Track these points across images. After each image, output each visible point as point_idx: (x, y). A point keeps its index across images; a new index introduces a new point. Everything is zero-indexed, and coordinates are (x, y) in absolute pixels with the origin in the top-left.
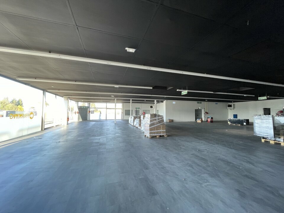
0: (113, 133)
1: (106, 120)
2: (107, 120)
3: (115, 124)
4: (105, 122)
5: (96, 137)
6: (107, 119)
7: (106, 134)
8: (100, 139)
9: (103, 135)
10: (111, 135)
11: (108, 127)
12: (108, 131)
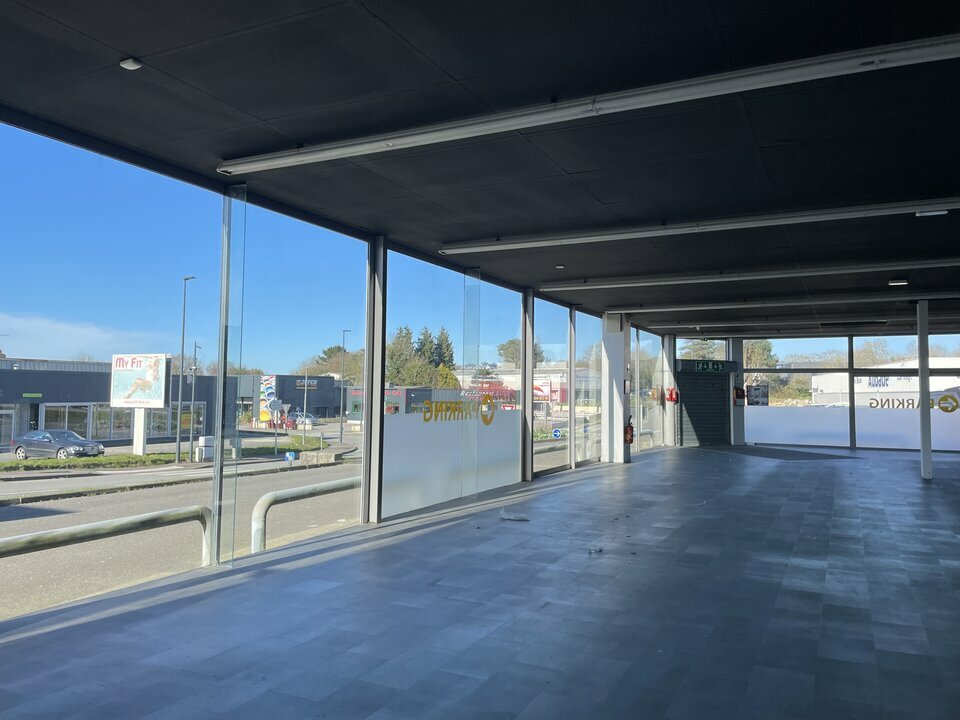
0: (919, 547)
1: (853, 447)
2: (859, 454)
3: (927, 481)
4: (847, 462)
5: (796, 555)
6: (858, 444)
7: (860, 547)
8: (820, 575)
9: (845, 553)
10: (900, 562)
11: (876, 503)
12: (875, 527)
